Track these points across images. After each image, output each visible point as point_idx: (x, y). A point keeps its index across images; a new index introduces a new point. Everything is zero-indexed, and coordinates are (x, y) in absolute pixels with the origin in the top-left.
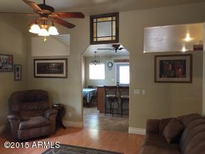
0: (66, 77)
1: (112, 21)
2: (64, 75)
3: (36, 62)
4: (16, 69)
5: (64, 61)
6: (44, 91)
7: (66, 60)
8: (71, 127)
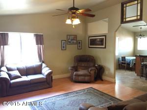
0: (105, 48)
1: (137, 4)
2: (104, 46)
3: (90, 38)
4: (79, 43)
5: (104, 37)
6: (92, 57)
7: (105, 36)
8: (106, 81)
